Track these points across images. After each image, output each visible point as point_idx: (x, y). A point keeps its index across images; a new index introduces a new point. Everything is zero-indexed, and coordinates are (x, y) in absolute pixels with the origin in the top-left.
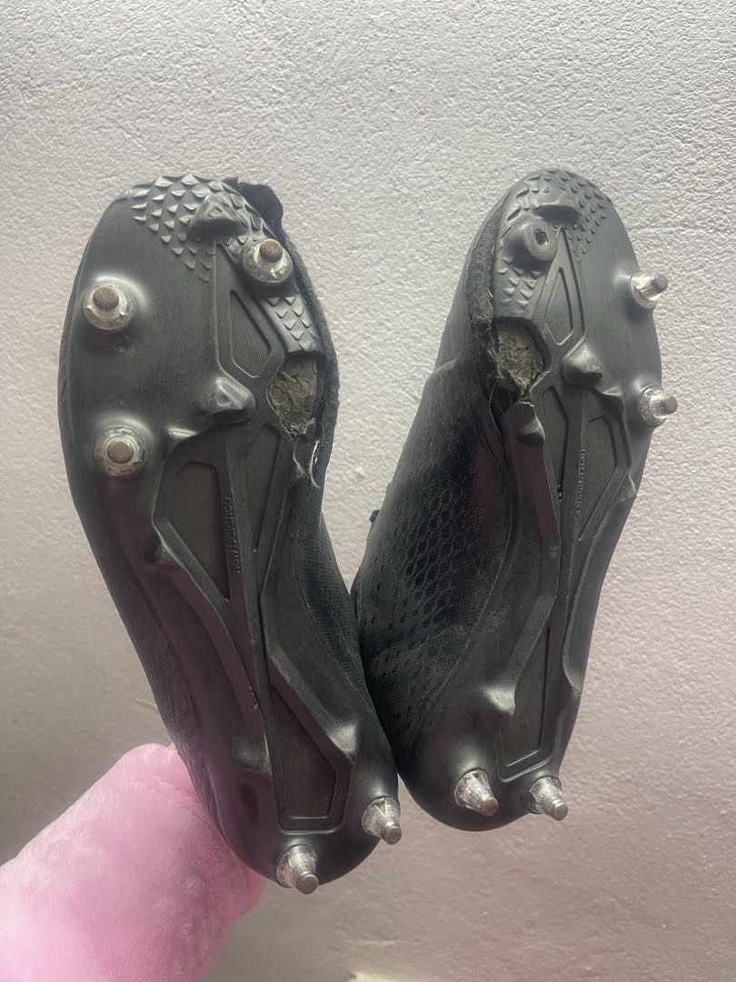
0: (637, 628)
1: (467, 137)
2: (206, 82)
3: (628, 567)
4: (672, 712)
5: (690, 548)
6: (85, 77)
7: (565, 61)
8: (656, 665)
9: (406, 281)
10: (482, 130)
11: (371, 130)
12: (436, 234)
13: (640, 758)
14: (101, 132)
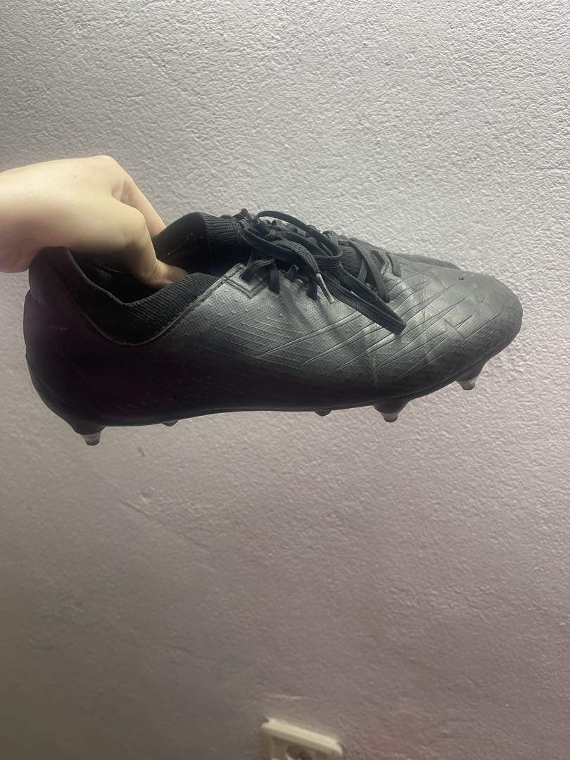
0: (512, 479)
1: (421, 86)
2: (219, 27)
3: (510, 432)
4: (531, 545)
5: (560, 421)
6: (126, 16)
7: (505, 33)
8: (523, 508)
9: (360, 196)
10: (434, 81)
11: (345, 74)
12: (388, 161)
13: (503, 577)
14: (134, 60)
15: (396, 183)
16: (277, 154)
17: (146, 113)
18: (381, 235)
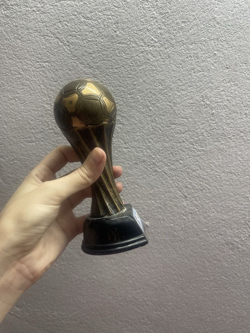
2: (114, 26)
9: (195, 143)
11: (198, 70)
12: (217, 125)
14: (45, 38)
15: (220, 139)
16: (143, 113)
17: (50, 74)
18: (205, 167)
